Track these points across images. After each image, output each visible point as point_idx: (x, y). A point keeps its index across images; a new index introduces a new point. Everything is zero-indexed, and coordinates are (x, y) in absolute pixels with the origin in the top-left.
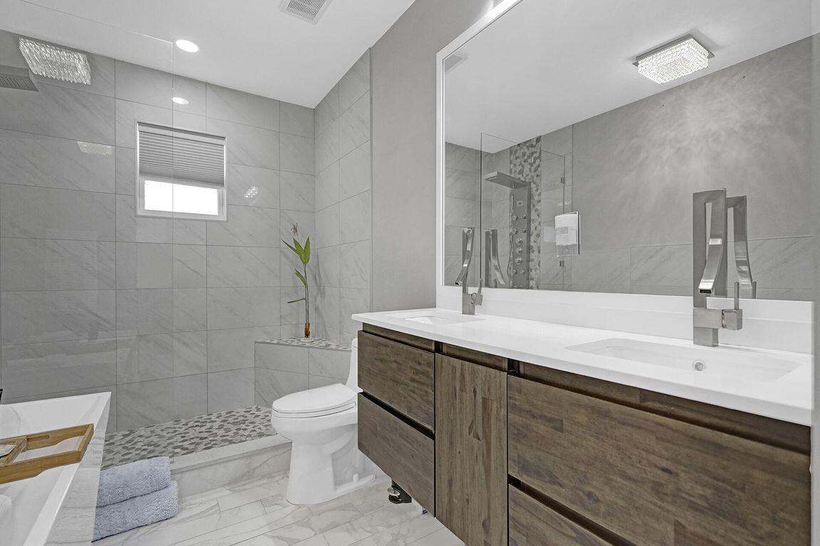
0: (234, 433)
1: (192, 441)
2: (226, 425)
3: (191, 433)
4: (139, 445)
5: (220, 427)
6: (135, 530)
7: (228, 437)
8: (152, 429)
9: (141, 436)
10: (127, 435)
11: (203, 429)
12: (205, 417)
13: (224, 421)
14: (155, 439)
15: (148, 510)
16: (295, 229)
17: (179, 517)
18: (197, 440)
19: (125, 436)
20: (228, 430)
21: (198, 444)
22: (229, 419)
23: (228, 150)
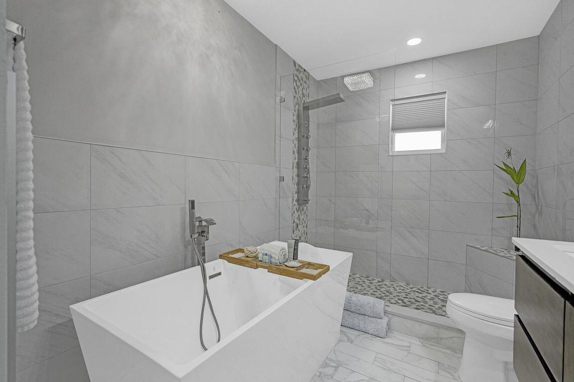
0: (439, 307)
1: (411, 300)
2: (436, 299)
3: (412, 295)
4: (382, 290)
5: (432, 299)
6: (363, 333)
7: (433, 308)
8: (393, 283)
9: (386, 285)
10: (380, 282)
11: (420, 295)
12: (425, 288)
13: (436, 296)
14: (392, 289)
15: (371, 325)
16: (509, 154)
17: (386, 340)
18: (413, 301)
19: (379, 282)
20: (436, 303)
21: (412, 303)
22: (440, 296)
23: (449, 100)
